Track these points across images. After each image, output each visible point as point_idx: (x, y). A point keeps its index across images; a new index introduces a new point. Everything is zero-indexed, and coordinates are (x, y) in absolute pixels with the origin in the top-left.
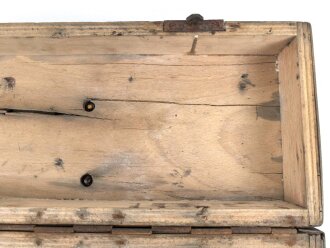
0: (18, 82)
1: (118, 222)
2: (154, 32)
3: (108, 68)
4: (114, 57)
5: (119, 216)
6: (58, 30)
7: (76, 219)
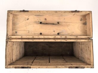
0: (47, 19)
1: (66, 38)
2: (70, 12)
3: (61, 17)
4: (62, 15)
5: (66, 37)
6: (56, 12)
7: (60, 38)
